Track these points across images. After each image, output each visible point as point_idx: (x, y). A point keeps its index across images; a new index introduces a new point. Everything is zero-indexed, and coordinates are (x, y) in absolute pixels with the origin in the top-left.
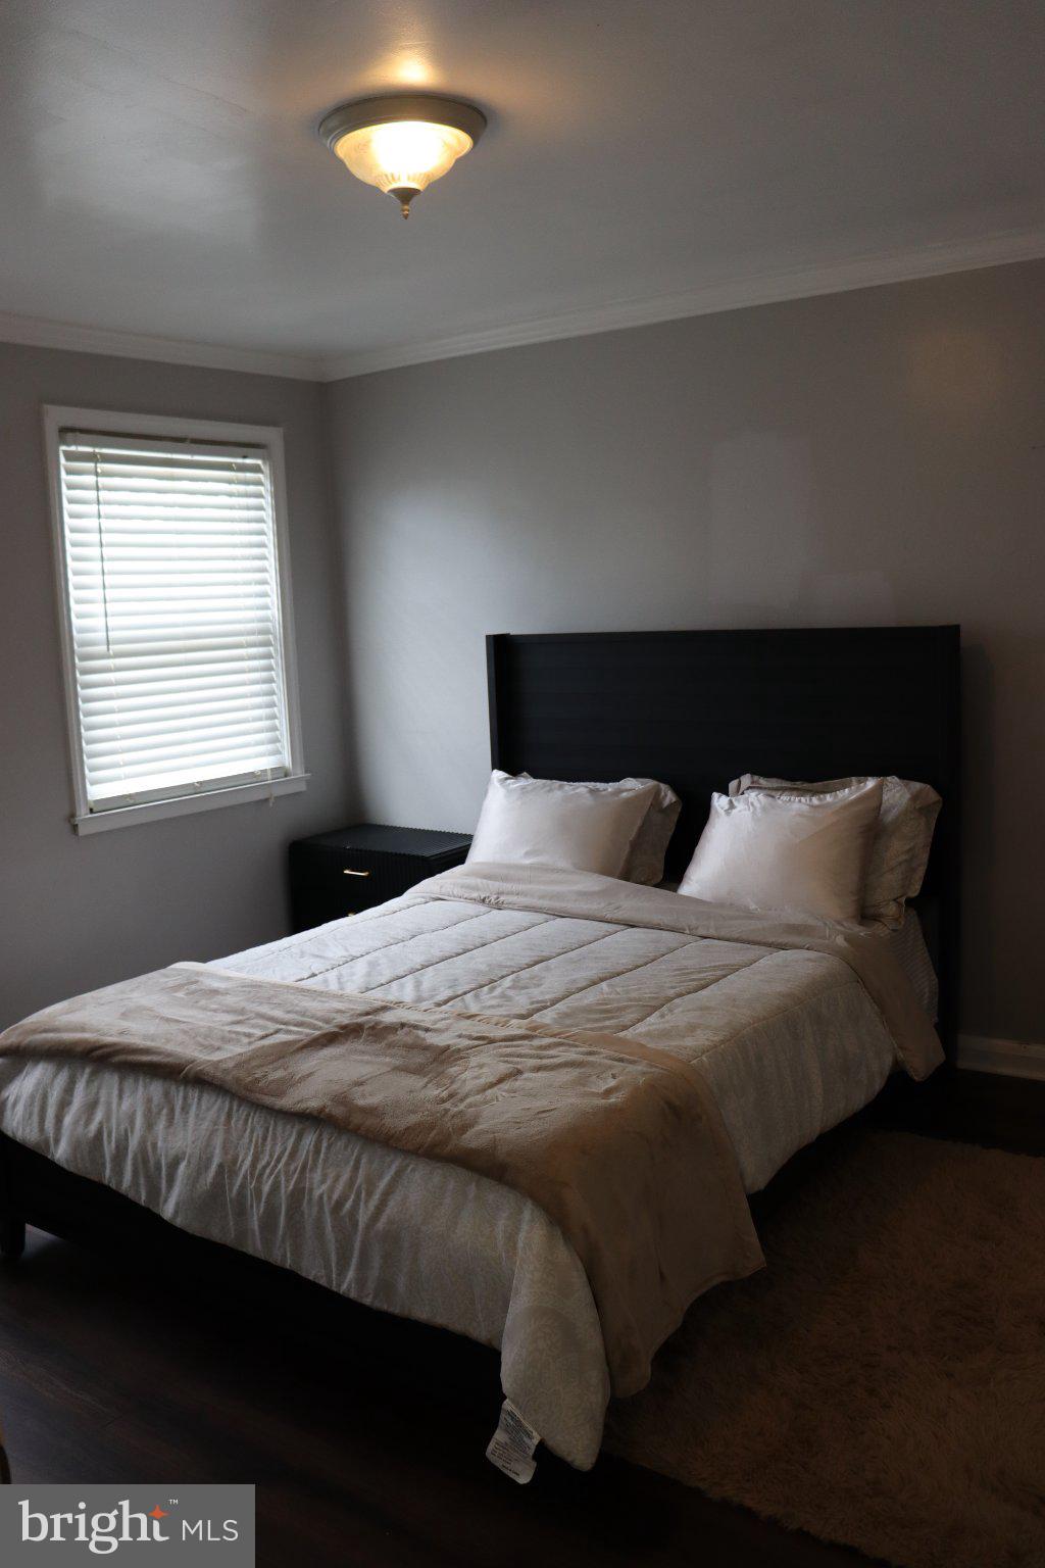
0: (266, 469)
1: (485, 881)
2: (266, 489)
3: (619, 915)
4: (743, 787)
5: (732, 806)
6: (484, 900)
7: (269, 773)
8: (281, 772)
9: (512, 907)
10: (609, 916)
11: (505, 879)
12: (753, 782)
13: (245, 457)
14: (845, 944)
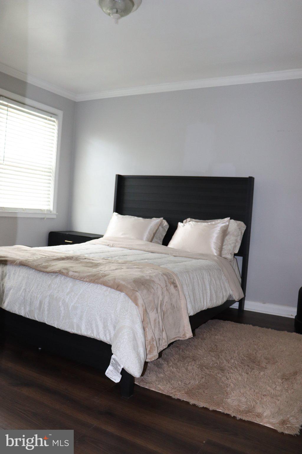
0: (57, 122)
1: (109, 241)
2: (56, 128)
3: (149, 250)
4: (187, 221)
5: (184, 225)
6: (108, 245)
7: (46, 211)
8: (49, 211)
9: (116, 247)
10: (146, 250)
11: (115, 241)
12: (191, 220)
13: (51, 117)
14: (217, 259)
